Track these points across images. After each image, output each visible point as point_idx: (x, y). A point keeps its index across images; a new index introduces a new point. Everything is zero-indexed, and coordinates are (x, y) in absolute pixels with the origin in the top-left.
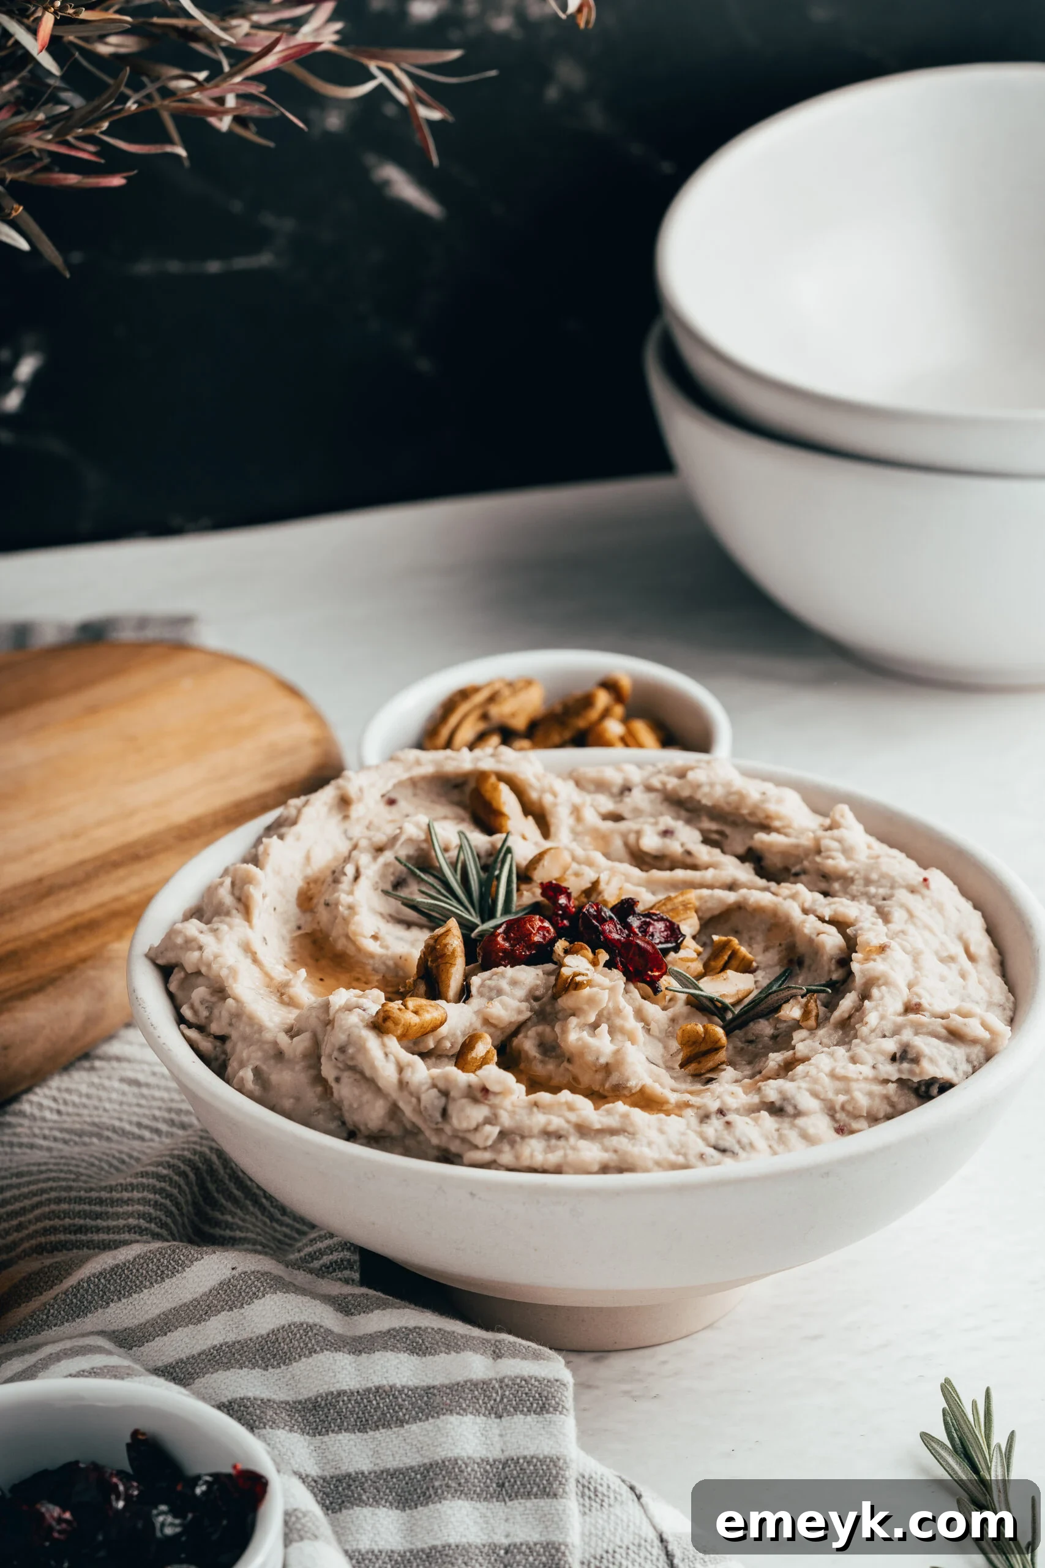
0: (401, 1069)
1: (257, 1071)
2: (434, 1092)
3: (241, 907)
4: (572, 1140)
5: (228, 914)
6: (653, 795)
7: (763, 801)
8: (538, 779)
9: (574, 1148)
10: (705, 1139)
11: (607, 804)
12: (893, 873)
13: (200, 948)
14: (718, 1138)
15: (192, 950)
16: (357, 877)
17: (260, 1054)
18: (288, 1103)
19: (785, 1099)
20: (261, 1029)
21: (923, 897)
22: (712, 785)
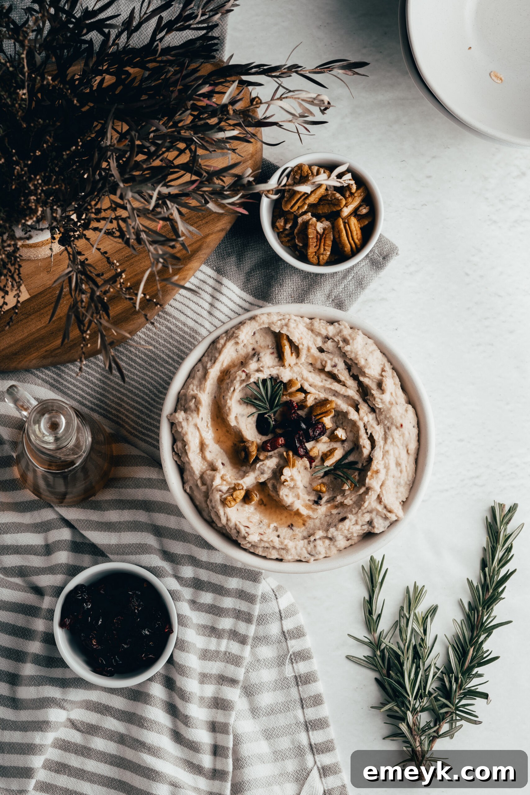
0: (228, 520)
1: (191, 488)
2: (235, 531)
3: (196, 409)
4: (271, 550)
5: (192, 411)
6: (334, 344)
7: (365, 367)
8: (299, 341)
9: (270, 553)
10: (307, 551)
11: (319, 343)
12: (394, 417)
13: (182, 427)
14: (311, 551)
15: (179, 425)
16: (234, 390)
17: (192, 482)
18: (198, 503)
19: (333, 537)
20: (194, 473)
21: (400, 431)
22: (352, 352)
